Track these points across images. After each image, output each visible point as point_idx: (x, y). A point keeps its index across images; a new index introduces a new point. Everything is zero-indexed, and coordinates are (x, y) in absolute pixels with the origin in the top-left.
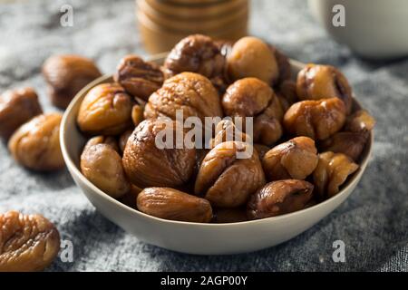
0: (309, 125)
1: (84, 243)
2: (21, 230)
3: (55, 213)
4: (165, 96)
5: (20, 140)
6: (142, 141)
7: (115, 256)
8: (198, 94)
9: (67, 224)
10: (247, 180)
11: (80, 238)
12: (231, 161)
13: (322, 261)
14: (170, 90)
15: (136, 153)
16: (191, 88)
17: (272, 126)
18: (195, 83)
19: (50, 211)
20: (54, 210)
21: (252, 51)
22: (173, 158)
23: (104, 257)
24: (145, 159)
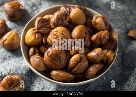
0: (99, 42)
1: (31, 78)
2: (14, 82)
3: (21, 70)
4: (54, 37)
5: (4, 41)
6: (50, 57)
7: (42, 82)
8: (65, 36)
9: (25, 73)
10: (84, 66)
11: (30, 77)
12: (79, 61)
13: (104, 79)
14: (55, 35)
15: (49, 60)
16: (62, 34)
17: (88, 44)
18: (63, 32)
19: (19, 69)
20: (20, 69)
21: (78, 14)
22: (61, 61)
23: (38, 83)
24: (52, 62)
